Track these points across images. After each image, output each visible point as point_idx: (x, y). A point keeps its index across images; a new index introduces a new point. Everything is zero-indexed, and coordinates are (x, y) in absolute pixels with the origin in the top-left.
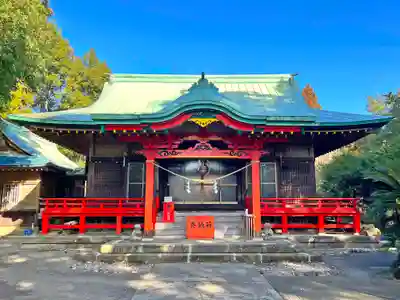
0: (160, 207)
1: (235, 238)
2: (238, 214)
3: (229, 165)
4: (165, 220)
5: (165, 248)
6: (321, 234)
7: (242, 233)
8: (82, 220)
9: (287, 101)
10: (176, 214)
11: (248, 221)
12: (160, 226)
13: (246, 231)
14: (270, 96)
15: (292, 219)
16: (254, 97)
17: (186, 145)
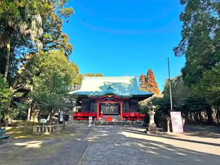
0: (100, 114)
1: (117, 121)
2: (118, 116)
3: (116, 105)
4: (101, 117)
5: (102, 122)
6: (138, 121)
7: (118, 119)
8: (81, 117)
9: (132, 86)
10: (104, 116)
11: (119, 117)
12: (100, 119)
13: (119, 119)
14: (128, 84)
15: (131, 118)
16: (123, 85)
17: (106, 100)
